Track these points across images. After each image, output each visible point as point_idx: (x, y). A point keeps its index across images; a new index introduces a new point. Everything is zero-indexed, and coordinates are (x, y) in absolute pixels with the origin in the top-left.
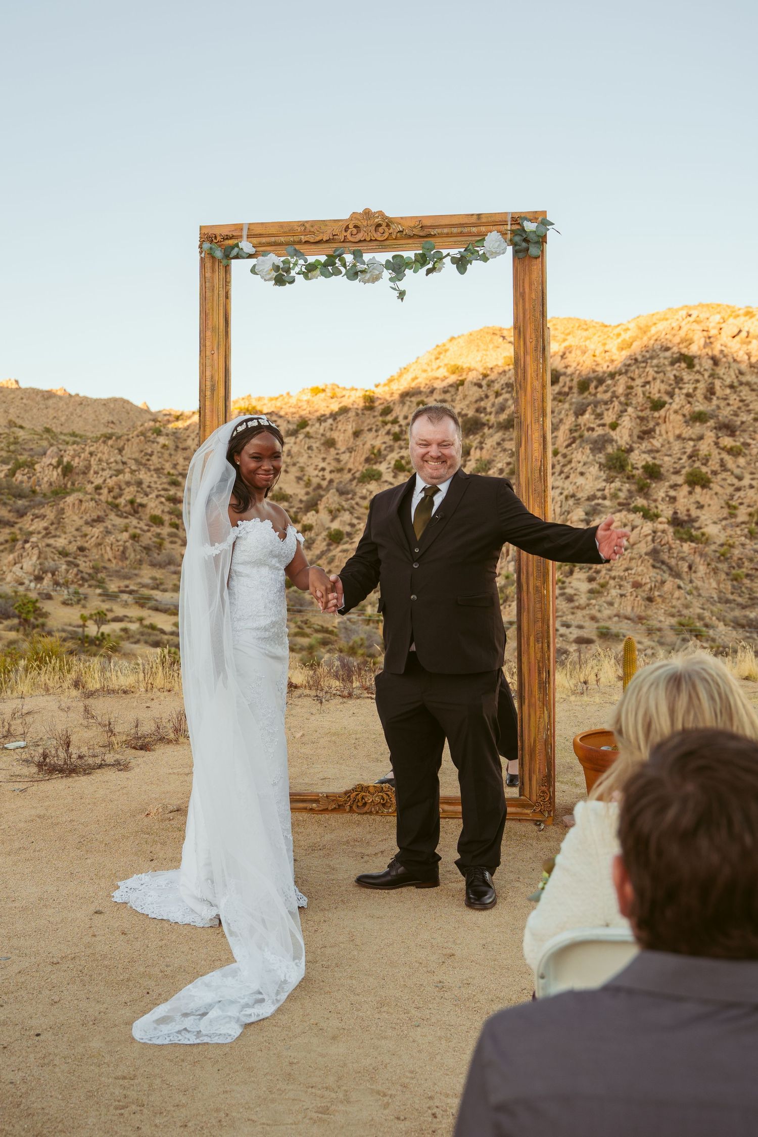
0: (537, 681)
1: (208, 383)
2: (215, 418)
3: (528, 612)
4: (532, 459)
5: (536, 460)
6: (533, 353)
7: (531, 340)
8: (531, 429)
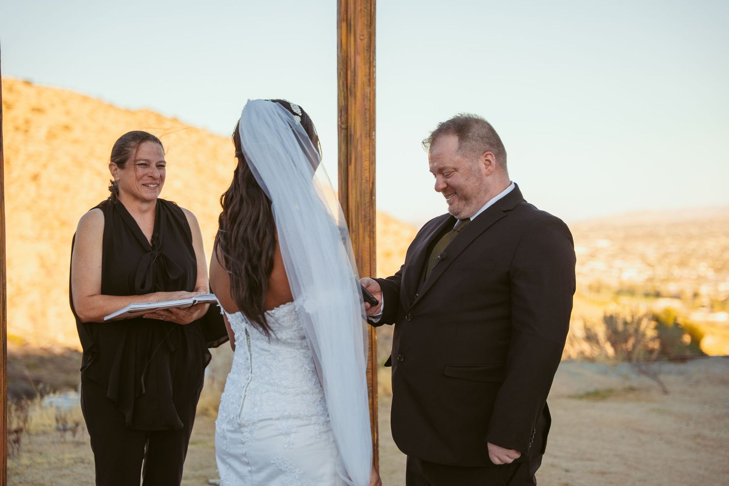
4: (362, 180)
5: (367, 181)
6: (364, 53)
7: (362, 38)
8: (361, 144)
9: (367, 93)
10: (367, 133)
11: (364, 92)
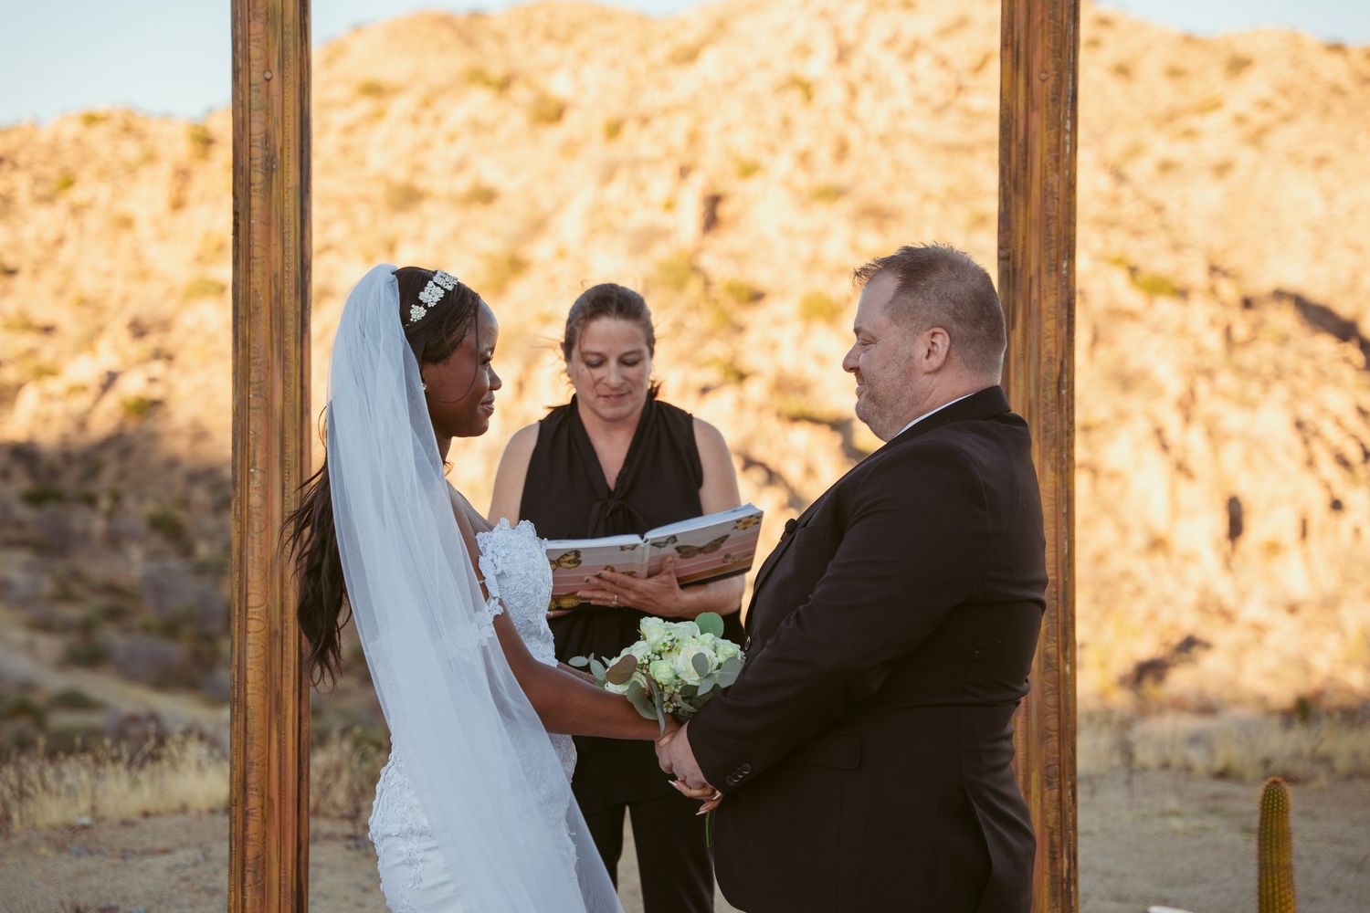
0: (1047, 878)
1: (258, 153)
2: (275, 240)
3: (1027, 715)
4: (1040, 358)
5: (1050, 359)
6: (1047, 106)
7: (1044, 76)
8: (1040, 286)
9: (1052, 186)
10: (1051, 265)
11: (1047, 184)
